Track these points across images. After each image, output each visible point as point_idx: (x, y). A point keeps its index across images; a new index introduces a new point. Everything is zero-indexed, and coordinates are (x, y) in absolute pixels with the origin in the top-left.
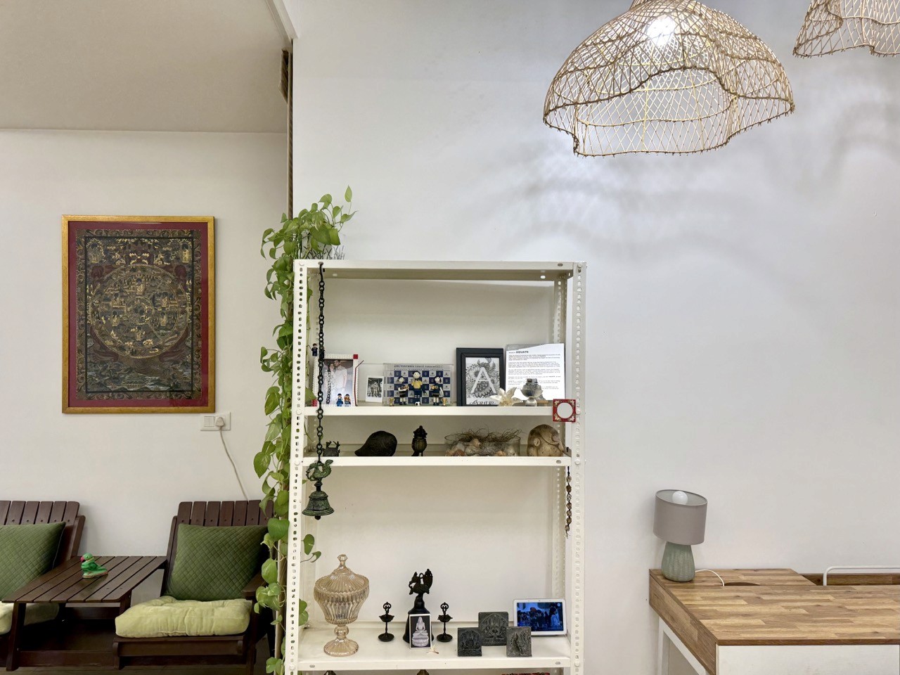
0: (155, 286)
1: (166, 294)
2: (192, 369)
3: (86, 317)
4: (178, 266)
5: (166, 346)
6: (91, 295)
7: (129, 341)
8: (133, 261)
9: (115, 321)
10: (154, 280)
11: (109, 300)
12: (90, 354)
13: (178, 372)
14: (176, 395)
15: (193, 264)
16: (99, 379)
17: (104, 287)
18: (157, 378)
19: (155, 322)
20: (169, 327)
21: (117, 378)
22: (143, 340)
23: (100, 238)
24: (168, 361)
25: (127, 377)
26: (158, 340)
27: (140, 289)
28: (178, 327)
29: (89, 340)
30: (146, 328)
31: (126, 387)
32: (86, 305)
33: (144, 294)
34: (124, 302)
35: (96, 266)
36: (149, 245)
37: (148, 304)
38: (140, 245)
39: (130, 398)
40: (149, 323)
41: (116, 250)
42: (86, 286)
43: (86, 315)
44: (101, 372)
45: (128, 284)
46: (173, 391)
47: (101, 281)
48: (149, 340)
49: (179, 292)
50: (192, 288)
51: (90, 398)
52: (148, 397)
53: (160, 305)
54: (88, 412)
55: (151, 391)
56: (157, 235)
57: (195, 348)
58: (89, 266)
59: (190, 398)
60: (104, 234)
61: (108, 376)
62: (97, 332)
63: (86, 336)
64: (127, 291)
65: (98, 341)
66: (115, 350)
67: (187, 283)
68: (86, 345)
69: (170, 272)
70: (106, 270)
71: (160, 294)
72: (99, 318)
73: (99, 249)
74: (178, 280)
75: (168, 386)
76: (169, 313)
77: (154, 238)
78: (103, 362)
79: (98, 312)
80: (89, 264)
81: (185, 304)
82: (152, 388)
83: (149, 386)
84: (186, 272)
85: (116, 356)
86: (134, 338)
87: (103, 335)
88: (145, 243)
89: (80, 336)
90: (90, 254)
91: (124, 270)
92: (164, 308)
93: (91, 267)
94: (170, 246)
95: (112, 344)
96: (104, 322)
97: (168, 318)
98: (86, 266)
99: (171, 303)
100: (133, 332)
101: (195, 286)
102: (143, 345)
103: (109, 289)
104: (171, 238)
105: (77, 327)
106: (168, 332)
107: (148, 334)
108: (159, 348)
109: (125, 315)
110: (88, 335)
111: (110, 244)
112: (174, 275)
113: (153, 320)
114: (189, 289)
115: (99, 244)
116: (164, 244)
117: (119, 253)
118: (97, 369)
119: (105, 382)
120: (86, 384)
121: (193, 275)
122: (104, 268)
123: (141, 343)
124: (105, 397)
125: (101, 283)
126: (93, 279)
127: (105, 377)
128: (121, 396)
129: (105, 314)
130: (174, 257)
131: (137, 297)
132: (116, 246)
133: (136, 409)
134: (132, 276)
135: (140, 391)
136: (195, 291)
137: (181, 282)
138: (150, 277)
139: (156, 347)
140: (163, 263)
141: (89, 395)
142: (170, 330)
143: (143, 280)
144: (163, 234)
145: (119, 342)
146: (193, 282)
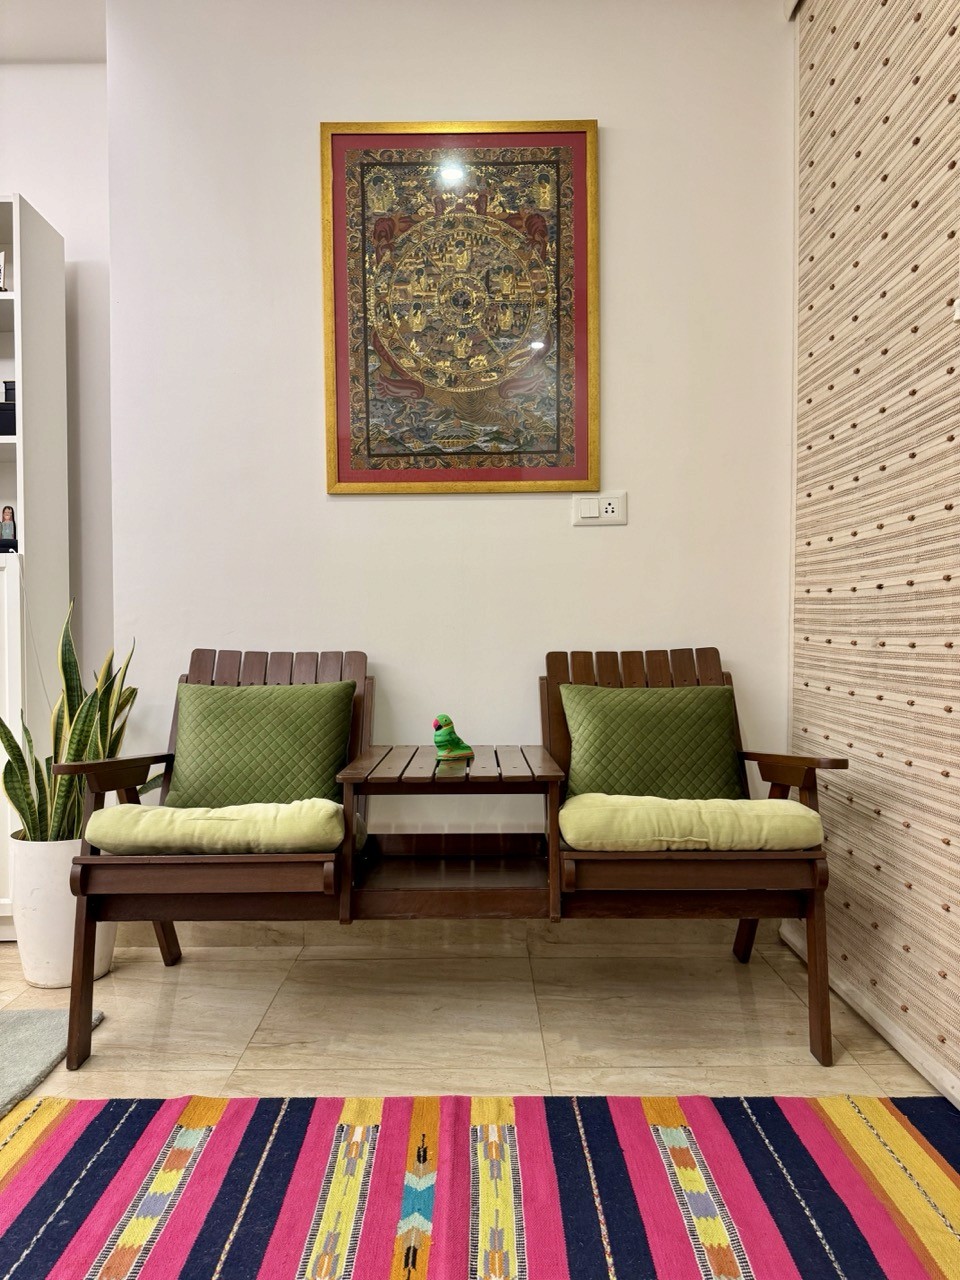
0: (491, 254)
1: (509, 269)
2: (559, 410)
3: (365, 313)
4: (531, 217)
5: (513, 368)
6: (373, 274)
7: (445, 360)
8: (449, 209)
9: (417, 322)
10: (489, 243)
11: (406, 282)
12: (373, 385)
13: (532, 416)
14: (530, 460)
15: (558, 212)
16: (391, 431)
17: (396, 257)
18: (495, 429)
19: (490, 322)
20: (515, 332)
21: (423, 430)
22: (469, 358)
23: (389, 165)
24: (515, 396)
25: (441, 427)
26: (497, 357)
27: (463, 260)
28: (531, 333)
29: (371, 358)
30: (472, 333)
31: (440, 446)
32: (365, 291)
33: (469, 269)
34: (435, 285)
35: (381, 219)
36: (479, 177)
37: (476, 288)
39: (448, 465)
40: (479, 324)
41: (418, 187)
42: (364, 257)
43: (365, 310)
44: (394, 419)
45: (441, 251)
46: (525, 452)
47: (390, 247)
48: (480, 358)
49: (533, 265)
50: (558, 258)
51: (375, 467)
52: (480, 464)
53: (500, 291)
54: (372, 493)
55: (485, 453)
56: (493, 158)
57: (564, 372)
58: (369, 219)
59: (554, 465)
60: (396, 157)
61: (407, 425)
62: (385, 342)
63: (367, 351)
64: (439, 264)
65: (388, 360)
66: (417, 376)
67: (548, 247)
68: (367, 368)
69: (518, 228)
70: (400, 225)
71: (499, 268)
72: (387, 316)
73: (387, 186)
74: (533, 242)
75: (514, 443)
76: (518, 305)
77: (486, 164)
78: (397, 400)
79: (386, 306)
80: (369, 214)
81: (545, 288)
82: (487, 447)
83: (481, 443)
84: (545, 226)
85: (419, 387)
86: (451, 353)
87: (397, 349)
88: (470, 172)
89: (356, 351)
90: (371, 196)
91: (433, 224)
92: (506, 297)
93: (374, 220)
94: (517, 179)
95: (413, 364)
96: (398, 323)
97: (515, 313)
98: (364, 219)
99: (518, 287)
100: (451, 343)
101: (563, 252)
102: (468, 367)
103: (407, 260)
104: (518, 163)
105: (350, 333)
106: (516, 340)
107: (479, 346)
108: (497, 372)
109: (437, 309)
110: (370, 347)
111: (407, 177)
112: (524, 234)
113: (487, 319)
114: (552, 260)
115: (386, 177)
116: (506, 174)
117: (424, 193)
118: (387, 412)
119: (401, 438)
120: (368, 439)
121: (559, 232)
122: (396, 221)
123: (465, 362)
124: (403, 465)
125: (391, 251)
126: (376, 243)
127: (402, 427)
128: (431, 463)
129: (399, 309)
130: (523, 200)
131: (457, 275)
132: (417, 180)
133: (460, 485)
134: (447, 236)
135: (464, 454)
136: (562, 262)
137: (537, 246)
138: (480, 238)
139: (492, 370)
140: (504, 211)
141: (374, 461)
142: (517, 337)
143: (468, 243)
144: (504, 156)
145: (426, 362)
146: (558, 245)
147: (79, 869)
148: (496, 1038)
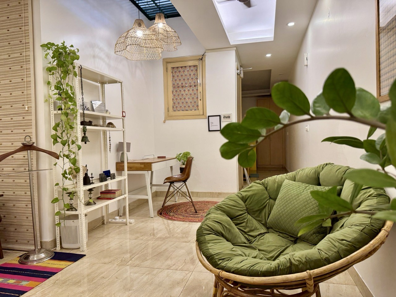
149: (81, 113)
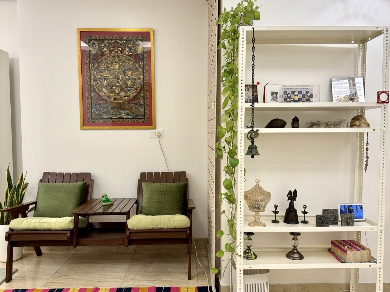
0: (125, 65)
1: (130, 69)
2: (144, 108)
3: (90, 80)
4: (136, 55)
5: (131, 96)
6: (92, 70)
7: (113, 93)
8: (113, 52)
9: (105, 83)
10: (124, 62)
11: (102, 72)
12: (93, 100)
13: (137, 109)
14: (137, 121)
15: (143, 53)
16: (98, 112)
17: (99, 65)
18: (127, 112)
19: (125, 83)
20: (132, 86)
21: (107, 112)
22: (119, 93)
23: (96, 40)
24: (132, 103)
25: (112, 111)
26: (127, 93)
27: (117, 67)
28: (136, 86)
29: (92, 93)
30: (120, 86)
31: (112, 117)
32: (90, 75)
33: (119, 69)
34: (110, 73)
35: (94, 55)
36: (121, 44)
37: (121, 74)
38: (116, 44)
39: (114, 122)
40: (122, 84)
41: (104, 46)
42: (90, 65)
44: (99, 109)
45: (111, 64)
46: (135, 118)
47: (97, 63)
48: (123, 93)
49: (137, 68)
50: (143, 66)
51: (94, 122)
52: (123, 122)
53: (128, 75)
54: (93, 129)
55: (124, 119)
56: (125, 39)
57: (145, 97)
58: (91, 55)
59: (143, 122)
60: (98, 38)
61: (103, 111)
62: (96, 88)
63: (91, 91)
64: (111, 67)
65: (97, 94)
66: (105, 98)
67: (141, 63)
68: (91, 95)
69: (132, 58)
71: (127, 69)
72: (97, 81)
73: (96, 46)
74: (136, 62)
75: (132, 116)
76: (132, 79)
77: (123, 40)
78: (100, 104)
79: (96, 79)
80: (91, 53)
81: (140, 75)
82: (125, 117)
83: (123, 116)
84: (140, 58)
85: (106, 101)
86: (115, 92)
87: (99, 90)
88: (119, 43)
89: (88, 91)
90: (91, 48)
91: (109, 57)
92: (129, 77)
93: (92, 55)
94: (132, 44)
95: (104, 95)
96: (100, 83)
97: (132, 81)
99: (133, 74)
100: (114, 89)
101: (144, 65)
102: (119, 95)
103: (102, 66)
104: (132, 40)
105: (86, 86)
106: (132, 88)
107: (122, 90)
108: (127, 97)
109: (110, 80)
110: (92, 90)
111: (101, 43)
112: (134, 60)
113: (124, 83)
114: (142, 67)
115: (95, 43)
116: (128, 43)
117: (106, 48)
118: (97, 107)
119: (101, 114)
120: (92, 115)
121: (143, 59)
122: (99, 56)
123: (118, 94)
124: (101, 122)
125: (97, 64)
126: (93, 61)
127: (101, 111)
128: (110, 121)
129: (100, 79)
130: (133, 50)
131: (116, 71)
132: (104, 44)
133: (117, 127)
134: (113, 60)
135: (119, 119)
136: (144, 68)
137: (138, 63)
138: (122, 60)
139: (126, 96)
140: (128, 53)
141: (93, 120)
142: (133, 88)
143: (118, 62)
144: (128, 38)
145: (107, 94)
146: (143, 63)
147: (7, 235)
148: (114, 274)
149: (246, 109)
